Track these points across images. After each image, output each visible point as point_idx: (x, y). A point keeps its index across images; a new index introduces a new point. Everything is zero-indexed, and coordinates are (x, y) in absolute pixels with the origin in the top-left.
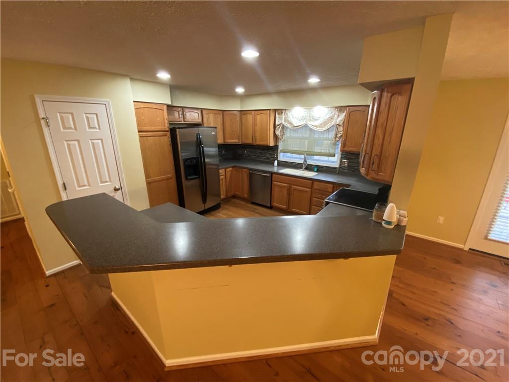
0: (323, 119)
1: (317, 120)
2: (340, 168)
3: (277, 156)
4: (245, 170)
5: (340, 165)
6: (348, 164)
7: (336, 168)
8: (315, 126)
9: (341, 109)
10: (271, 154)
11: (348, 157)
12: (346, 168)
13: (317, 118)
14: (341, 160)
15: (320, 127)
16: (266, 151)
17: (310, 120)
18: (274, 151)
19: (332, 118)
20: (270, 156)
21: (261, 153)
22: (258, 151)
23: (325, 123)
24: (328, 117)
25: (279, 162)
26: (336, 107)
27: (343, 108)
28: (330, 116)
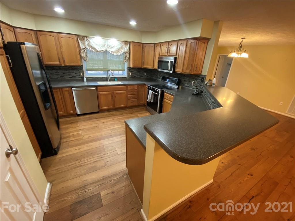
0: (117, 48)
1: (112, 48)
2: (128, 77)
3: (83, 74)
4: (65, 89)
5: (128, 75)
6: (131, 74)
7: (126, 77)
8: (112, 52)
9: (126, 43)
10: (76, 73)
11: (131, 70)
12: (131, 77)
13: (112, 47)
14: (128, 72)
15: (115, 53)
16: (71, 71)
17: (108, 48)
18: (78, 70)
19: (121, 48)
20: (75, 75)
21: (64, 73)
22: (60, 72)
23: (118, 51)
24: (119, 47)
25: (87, 78)
26: (123, 42)
27: (127, 42)
28: (120, 46)
